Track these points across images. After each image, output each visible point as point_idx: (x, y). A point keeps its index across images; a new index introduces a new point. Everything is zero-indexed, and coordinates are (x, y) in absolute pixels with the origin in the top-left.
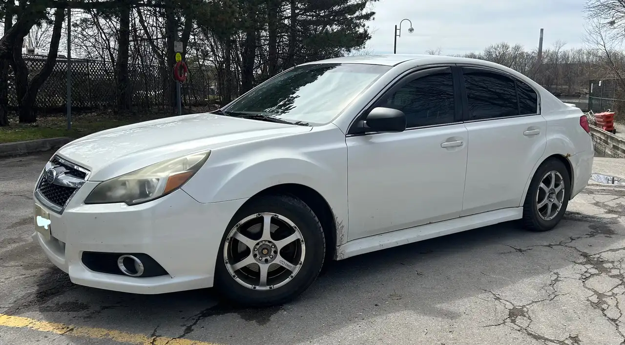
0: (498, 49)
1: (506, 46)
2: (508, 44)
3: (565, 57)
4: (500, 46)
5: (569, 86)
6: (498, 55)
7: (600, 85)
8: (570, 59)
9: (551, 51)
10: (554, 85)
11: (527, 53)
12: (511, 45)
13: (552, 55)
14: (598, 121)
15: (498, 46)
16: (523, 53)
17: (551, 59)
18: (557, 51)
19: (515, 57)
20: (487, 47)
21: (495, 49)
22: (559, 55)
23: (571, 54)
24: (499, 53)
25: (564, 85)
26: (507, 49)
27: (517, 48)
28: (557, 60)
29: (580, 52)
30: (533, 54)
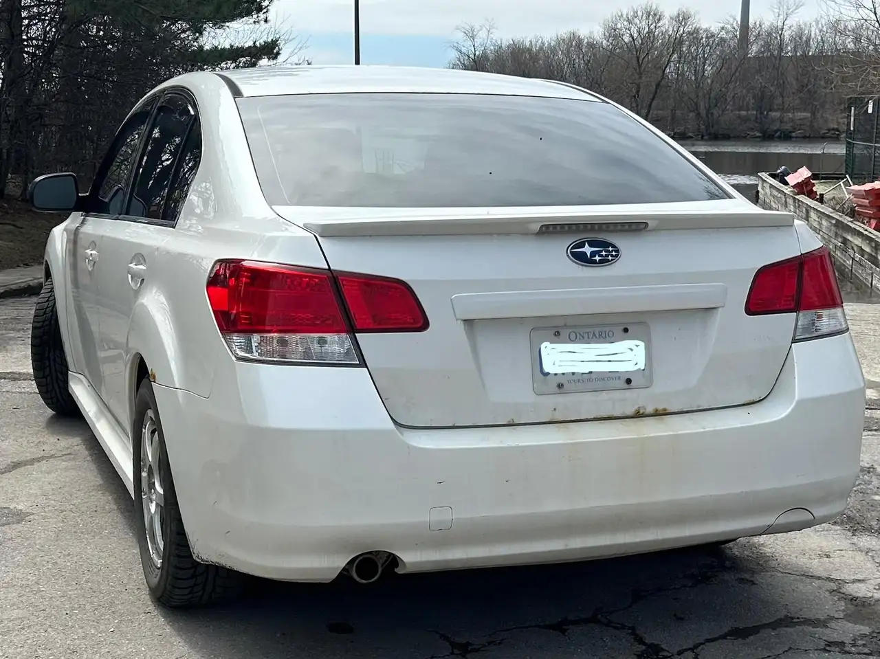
0: (636, 20)
1: (655, 15)
2: (660, 9)
3: (801, 39)
4: (640, 14)
5: (813, 113)
6: (635, 35)
7: (870, 111)
8: (813, 44)
9: (766, 25)
10: (776, 111)
11: (706, 30)
12: (669, 11)
13: (770, 34)
14: (858, 205)
15: (636, 15)
16: (697, 31)
17: (767, 45)
18: (780, 24)
19: (679, 42)
20: (609, 17)
21: (629, 21)
22: (787, 34)
23: (815, 32)
24: (639, 32)
25: (799, 110)
26: (659, 20)
27: (682, 18)
28: (781, 48)
29: (836, 27)
30: (722, 34)
